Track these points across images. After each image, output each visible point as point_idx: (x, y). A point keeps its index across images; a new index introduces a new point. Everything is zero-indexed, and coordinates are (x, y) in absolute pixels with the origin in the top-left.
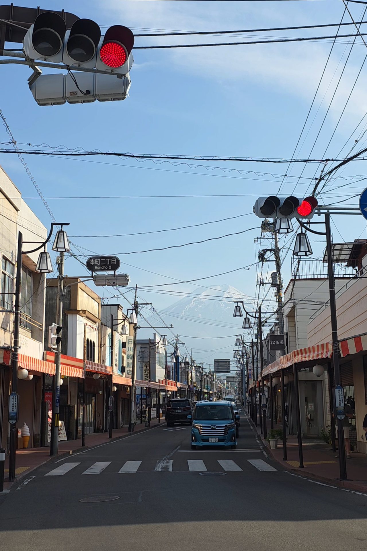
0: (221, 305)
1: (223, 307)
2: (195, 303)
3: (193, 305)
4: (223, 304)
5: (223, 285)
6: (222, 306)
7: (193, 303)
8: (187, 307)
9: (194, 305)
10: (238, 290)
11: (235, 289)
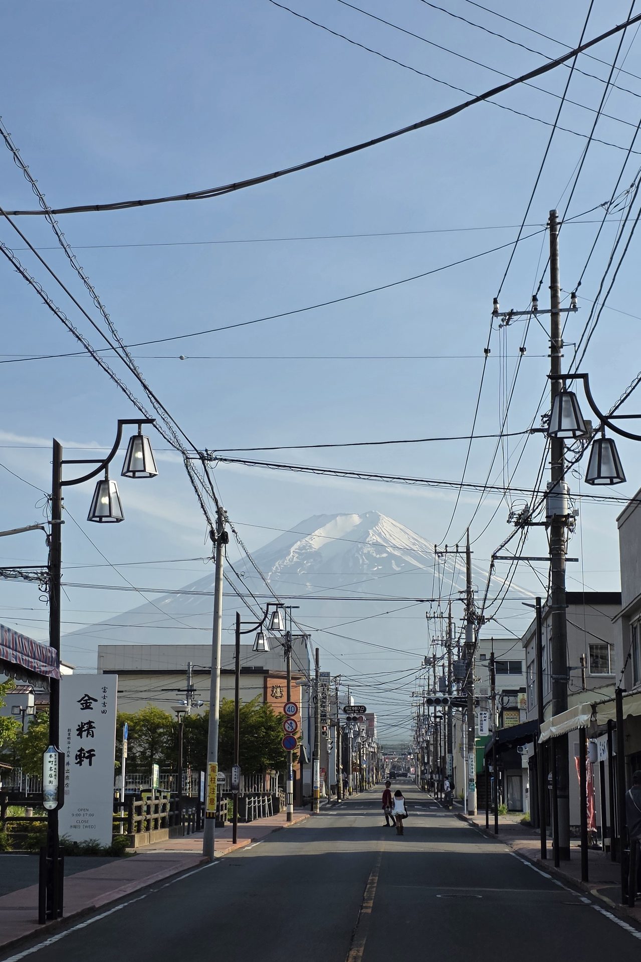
0: (361, 561)
1: (365, 566)
2: (297, 555)
3: (293, 559)
4: (366, 560)
5: (366, 513)
6: (363, 564)
7: (293, 556)
8: (278, 566)
9: (295, 559)
10: (402, 527)
11: (394, 522)
